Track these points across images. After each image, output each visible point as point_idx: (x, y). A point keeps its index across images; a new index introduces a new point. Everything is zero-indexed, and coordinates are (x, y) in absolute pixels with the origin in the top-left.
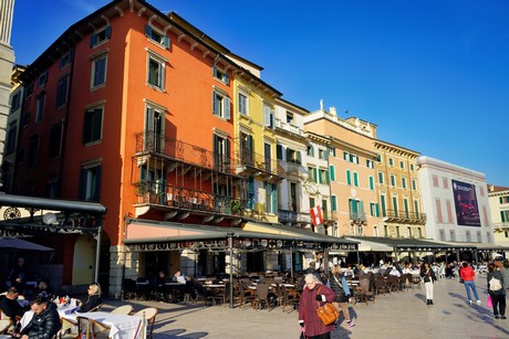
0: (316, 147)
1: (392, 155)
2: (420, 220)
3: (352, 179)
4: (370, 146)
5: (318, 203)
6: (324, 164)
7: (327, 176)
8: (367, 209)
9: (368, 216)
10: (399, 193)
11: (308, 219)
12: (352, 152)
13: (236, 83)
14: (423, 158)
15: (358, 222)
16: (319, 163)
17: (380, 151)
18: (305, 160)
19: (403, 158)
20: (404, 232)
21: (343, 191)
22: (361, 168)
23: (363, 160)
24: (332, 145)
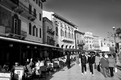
0: (86, 38)
2: (99, 47)
3: (90, 42)
4: (92, 37)
6: (87, 40)
7: (87, 42)
8: (92, 46)
10: (96, 43)
12: (90, 38)
13: (81, 35)
14: (100, 38)
15: (91, 48)
17: (94, 37)
18: (85, 40)
19: (97, 38)
20: (97, 49)
21: (89, 44)
22: (91, 40)
23: (91, 39)
24: (88, 38)
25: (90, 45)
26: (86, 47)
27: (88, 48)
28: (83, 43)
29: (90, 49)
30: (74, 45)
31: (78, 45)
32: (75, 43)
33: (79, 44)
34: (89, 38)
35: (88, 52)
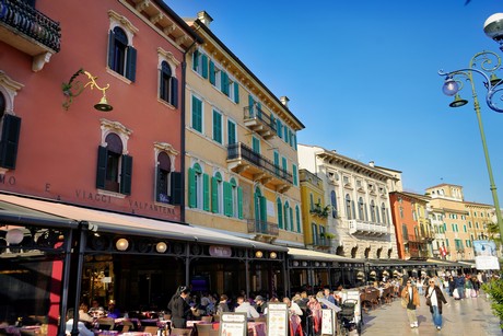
0: (436, 214)
1: (475, 210)
3: (455, 228)
4: (462, 207)
5: (441, 245)
6: (441, 223)
7: (443, 229)
8: (464, 244)
9: (465, 248)
10: (481, 232)
11: (438, 252)
12: (453, 212)
13: (417, 204)
15: (461, 251)
16: (439, 223)
17: (468, 209)
18: (433, 222)
19: (482, 211)
21: (452, 236)
22: (460, 222)
23: (459, 216)
24: (444, 212)
25: (457, 241)
26: (439, 249)
27: (448, 253)
28: (423, 236)
29: (459, 257)
30: (392, 244)
31: (407, 245)
32: (393, 238)
33: (411, 240)
34: (447, 214)
35: (450, 271)
